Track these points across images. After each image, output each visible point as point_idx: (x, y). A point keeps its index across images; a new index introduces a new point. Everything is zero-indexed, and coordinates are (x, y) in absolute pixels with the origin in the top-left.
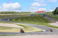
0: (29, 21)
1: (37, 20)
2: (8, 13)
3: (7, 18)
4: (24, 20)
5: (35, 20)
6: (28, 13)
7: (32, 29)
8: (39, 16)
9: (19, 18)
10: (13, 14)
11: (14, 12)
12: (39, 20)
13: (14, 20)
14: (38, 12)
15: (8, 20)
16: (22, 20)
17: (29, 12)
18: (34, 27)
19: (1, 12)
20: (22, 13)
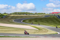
0: (43, 22)
1: (52, 22)
2: (22, 14)
3: (21, 19)
4: (38, 21)
5: (50, 22)
6: (42, 14)
7: (46, 31)
8: (54, 18)
9: (33, 20)
10: (27, 15)
11: (28, 13)
12: (54, 21)
13: (27, 21)
14: (53, 13)
15: (22, 21)
16: (36, 21)
17: (44, 13)
18: (48, 29)
19: (15, 13)
20: (36, 14)
